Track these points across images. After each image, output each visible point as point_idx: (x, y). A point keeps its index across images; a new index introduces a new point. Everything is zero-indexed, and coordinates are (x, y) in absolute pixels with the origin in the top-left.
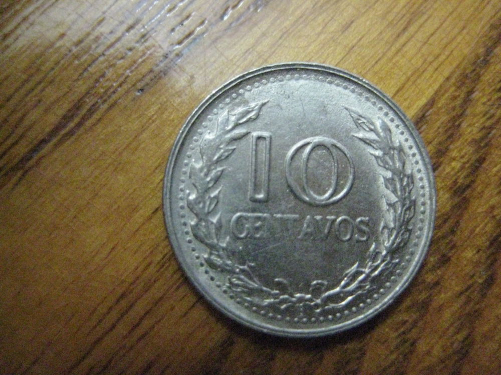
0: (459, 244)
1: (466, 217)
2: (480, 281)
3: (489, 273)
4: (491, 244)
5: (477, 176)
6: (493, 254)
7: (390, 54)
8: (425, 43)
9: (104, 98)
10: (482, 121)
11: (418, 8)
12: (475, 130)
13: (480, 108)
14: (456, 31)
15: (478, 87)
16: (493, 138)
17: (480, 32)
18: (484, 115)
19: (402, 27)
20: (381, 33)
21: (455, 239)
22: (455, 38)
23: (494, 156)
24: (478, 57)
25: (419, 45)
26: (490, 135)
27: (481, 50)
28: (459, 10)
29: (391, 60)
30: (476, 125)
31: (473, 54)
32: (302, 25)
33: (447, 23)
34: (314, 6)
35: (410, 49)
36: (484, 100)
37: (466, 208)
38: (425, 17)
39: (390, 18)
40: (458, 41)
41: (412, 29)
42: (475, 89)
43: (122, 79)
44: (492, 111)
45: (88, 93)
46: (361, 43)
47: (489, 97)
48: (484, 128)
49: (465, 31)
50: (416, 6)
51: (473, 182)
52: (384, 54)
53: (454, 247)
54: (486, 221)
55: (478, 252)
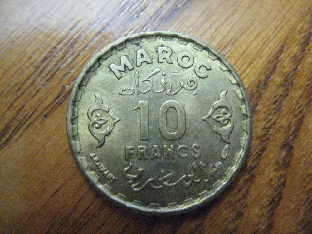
0: (248, 204)
1: (253, 187)
2: (263, 227)
3: (270, 222)
4: (270, 203)
5: (260, 160)
6: (271, 209)
9: (23, 122)
10: (264, 123)
12: (259, 130)
13: (262, 116)
14: (246, 66)
15: (260, 102)
16: (271, 134)
17: (261, 66)
18: (265, 120)
21: (246, 201)
22: (245, 70)
23: (271, 146)
24: (260, 82)
26: (269, 133)
27: (263, 77)
28: (248, 52)
30: (260, 127)
31: (257, 80)
33: (240, 61)
36: (265, 110)
37: (253, 181)
40: (247, 72)
42: (259, 103)
43: (34, 110)
44: (270, 117)
45: (13, 119)
47: (268, 108)
48: (265, 128)
49: (252, 65)
51: (258, 164)
53: (245, 206)
54: (267, 189)
55: (262, 208)
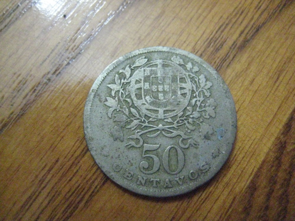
7: (273, 92)
8: (287, 84)
11: (282, 68)
19: (277, 78)
20: (267, 82)
25: (285, 85)
29: (273, 94)
32: (233, 84)
34: (236, 74)
35: (281, 88)
38: (285, 72)
39: (270, 75)
41: (281, 78)
46: (259, 88)
50: (281, 67)
52: (270, 92)
